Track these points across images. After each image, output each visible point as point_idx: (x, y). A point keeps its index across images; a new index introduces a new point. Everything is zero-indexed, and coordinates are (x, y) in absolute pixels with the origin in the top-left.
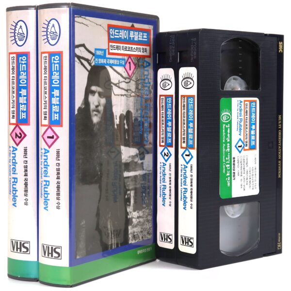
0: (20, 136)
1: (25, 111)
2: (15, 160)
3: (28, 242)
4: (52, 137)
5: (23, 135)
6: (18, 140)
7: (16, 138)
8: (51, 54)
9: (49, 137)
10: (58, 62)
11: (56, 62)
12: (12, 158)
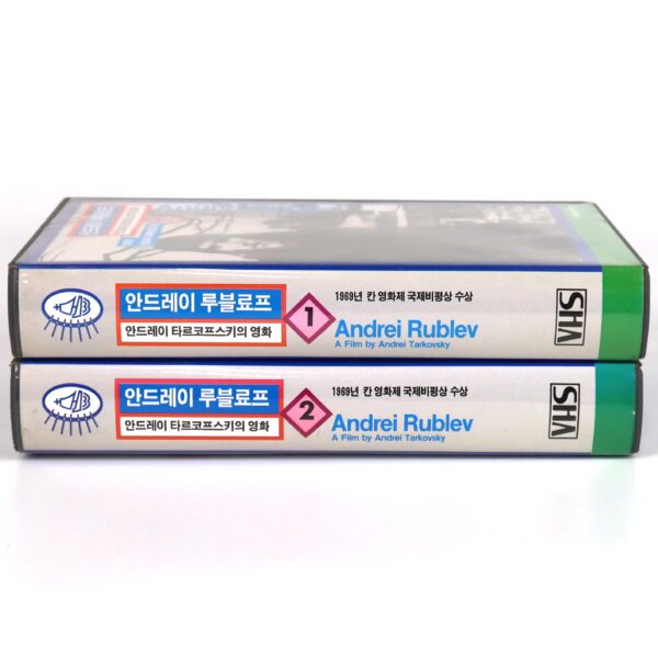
0: (307, 407)
1: (251, 393)
2: (364, 421)
3: (553, 387)
4: (309, 310)
5: (306, 398)
6: (317, 413)
7: (312, 418)
8: (123, 314)
9: (310, 323)
10: (139, 294)
11: (140, 301)
12: (360, 433)
